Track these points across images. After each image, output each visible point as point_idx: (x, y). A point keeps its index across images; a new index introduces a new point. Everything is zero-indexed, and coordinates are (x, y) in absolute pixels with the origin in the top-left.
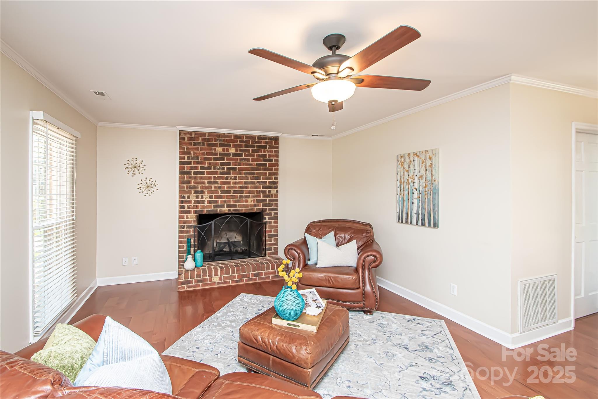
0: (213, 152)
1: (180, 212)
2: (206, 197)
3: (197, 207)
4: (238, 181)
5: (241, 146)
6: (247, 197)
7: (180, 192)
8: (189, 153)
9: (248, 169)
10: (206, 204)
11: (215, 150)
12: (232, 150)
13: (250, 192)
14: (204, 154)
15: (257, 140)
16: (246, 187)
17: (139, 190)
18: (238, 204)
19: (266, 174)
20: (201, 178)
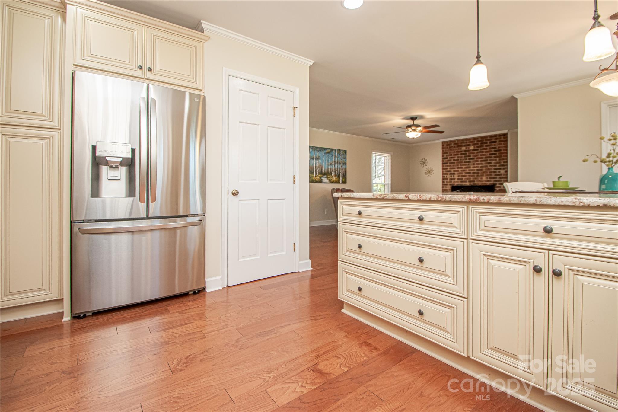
0: (460, 150)
1: (443, 185)
2: (456, 176)
3: (451, 182)
4: (475, 166)
5: (477, 144)
6: (483, 176)
7: (443, 174)
8: (447, 153)
9: (482, 158)
10: (456, 180)
11: (461, 149)
12: (472, 148)
13: (484, 172)
14: (455, 152)
15: (489, 138)
16: (482, 170)
17: (425, 174)
18: (476, 180)
19: (496, 160)
20: (453, 166)
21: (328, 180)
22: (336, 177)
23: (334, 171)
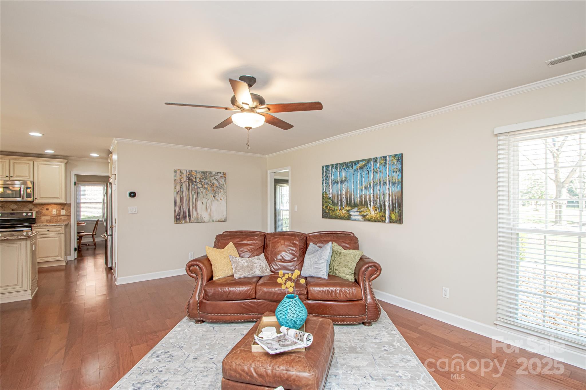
21: (360, 216)
22: (376, 210)
23: (372, 199)
